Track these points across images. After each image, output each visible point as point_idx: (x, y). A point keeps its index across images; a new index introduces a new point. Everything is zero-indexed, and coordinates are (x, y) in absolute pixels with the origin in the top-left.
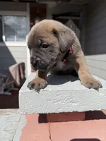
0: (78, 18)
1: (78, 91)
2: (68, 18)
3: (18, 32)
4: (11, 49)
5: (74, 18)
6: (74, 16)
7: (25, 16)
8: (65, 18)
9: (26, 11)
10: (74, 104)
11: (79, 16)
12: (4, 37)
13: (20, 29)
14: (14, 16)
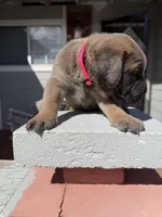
0: (140, 25)
1: (103, 135)
2: (126, 25)
5: (134, 25)
6: (134, 22)
8: (120, 25)
9: (61, 17)
11: (143, 21)
12: (29, 58)
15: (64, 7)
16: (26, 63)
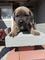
0: (33, 8)
3: (8, 15)
4: (5, 22)
5: (31, 8)
6: (31, 7)
7: (11, 8)
9: (11, 6)
10: (29, 43)
11: (33, 7)
12: (2, 17)
13: (9, 14)
14: (6, 8)
15: (12, 3)
16: (1, 19)
